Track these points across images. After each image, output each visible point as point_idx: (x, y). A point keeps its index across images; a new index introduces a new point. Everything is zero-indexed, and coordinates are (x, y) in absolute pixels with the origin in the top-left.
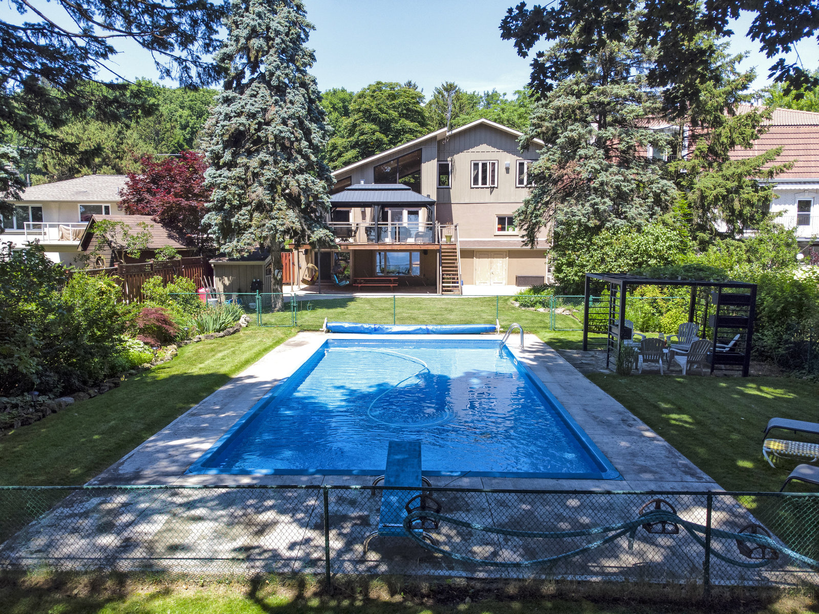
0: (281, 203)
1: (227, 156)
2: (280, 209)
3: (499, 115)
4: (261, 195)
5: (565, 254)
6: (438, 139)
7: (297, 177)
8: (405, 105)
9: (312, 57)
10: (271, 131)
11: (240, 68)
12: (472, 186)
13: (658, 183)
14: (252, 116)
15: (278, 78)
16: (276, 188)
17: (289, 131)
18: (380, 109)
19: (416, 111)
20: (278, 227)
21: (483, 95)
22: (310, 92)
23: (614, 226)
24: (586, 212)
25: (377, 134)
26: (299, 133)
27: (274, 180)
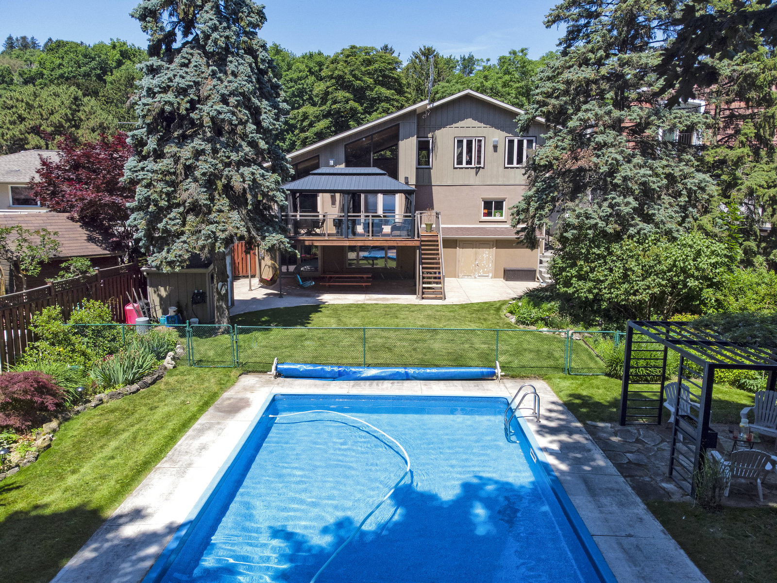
0: (223, 202)
1: (152, 144)
2: (221, 211)
3: (482, 83)
4: (195, 194)
5: (576, 265)
6: (418, 112)
7: (242, 169)
8: (381, 71)
9: (261, 14)
10: (207, 111)
11: (168, 28)
12: (456, 166)
13: (694, 177)
14: (182, 92)
15: (215, 42)
16: (216, 184)
17: (230, 111)
18: (354, 76)
19: (393, 78)
20: (218, 234)
21: (459, 59)
22: (259, 60)
23: (638, 233)
24: (604, 214)
25: (351, 103)
26: (244, 114)
27: (212, 174)
